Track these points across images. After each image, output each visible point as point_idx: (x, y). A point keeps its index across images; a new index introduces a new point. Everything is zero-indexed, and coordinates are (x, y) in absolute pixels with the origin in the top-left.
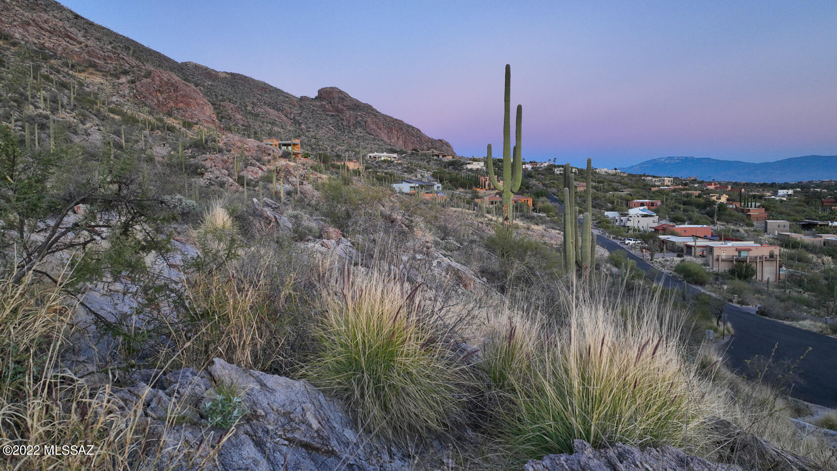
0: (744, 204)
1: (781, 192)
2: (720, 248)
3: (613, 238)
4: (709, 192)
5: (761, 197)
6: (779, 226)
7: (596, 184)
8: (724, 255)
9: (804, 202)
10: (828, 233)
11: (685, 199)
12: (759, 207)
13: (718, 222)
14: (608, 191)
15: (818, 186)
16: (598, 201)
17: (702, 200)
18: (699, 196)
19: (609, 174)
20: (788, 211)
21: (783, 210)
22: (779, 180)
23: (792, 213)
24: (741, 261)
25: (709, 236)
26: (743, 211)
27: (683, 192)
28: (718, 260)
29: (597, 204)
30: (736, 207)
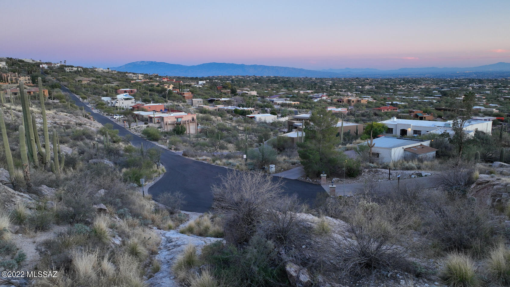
0: (182, 90)
1: (200, 82)
2: (167, 117)
3: (106, 115)
4: (163, 83)
5: (190, 86)
6: (198, 102)
7: (96, 79)
8: (169, 121)
9: (210, 88)
10: (219, 104)
11: (150, 88)
12: (189, 91)
13: (169, 101)
14: (104, 83)
15: (216, 79)
16: (97, 90)
17: (159, 88)
18: (158, 86)
19: (104, 72)
20: (202, 93)
21: (200, 93)
22: (199, 76)
23: (204, 94)
24: (178, 124)
25: (163, 110)
26: (181, 94)
27: (149, 84)
28: (166, 124)
29: (97, 92)
30: (178, 92)
